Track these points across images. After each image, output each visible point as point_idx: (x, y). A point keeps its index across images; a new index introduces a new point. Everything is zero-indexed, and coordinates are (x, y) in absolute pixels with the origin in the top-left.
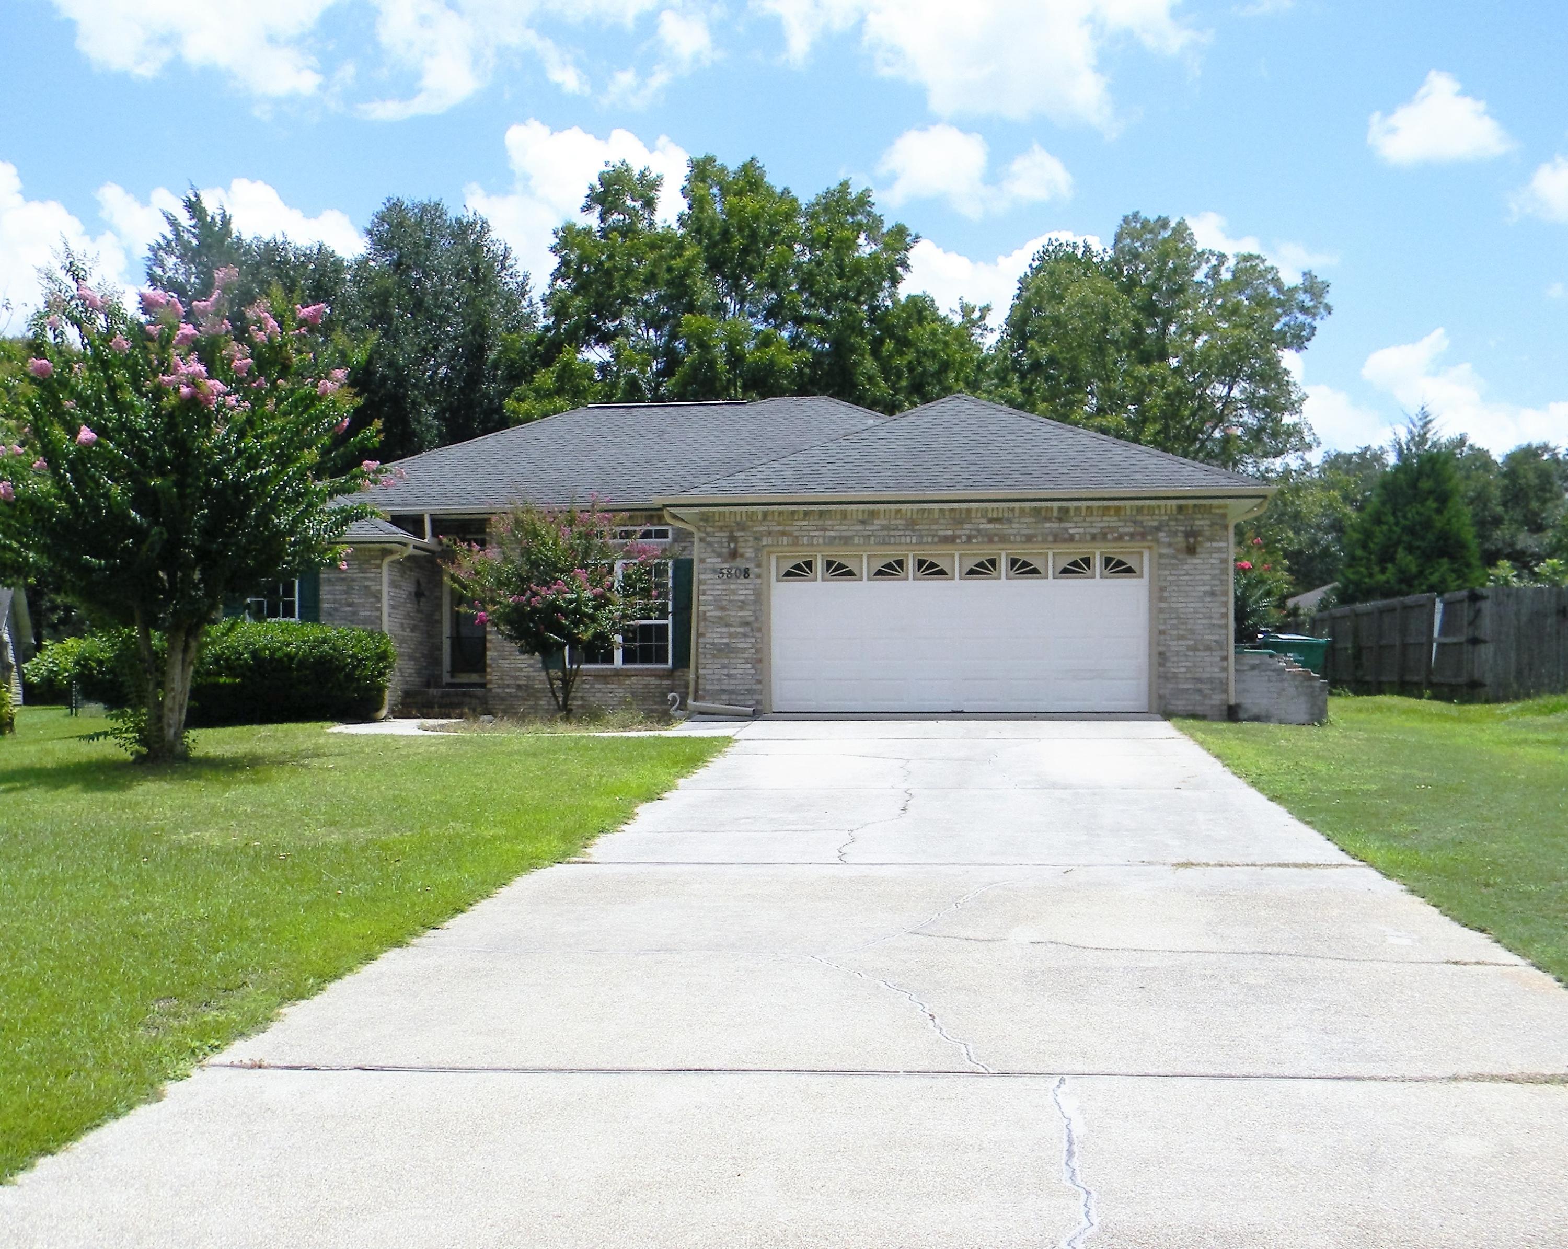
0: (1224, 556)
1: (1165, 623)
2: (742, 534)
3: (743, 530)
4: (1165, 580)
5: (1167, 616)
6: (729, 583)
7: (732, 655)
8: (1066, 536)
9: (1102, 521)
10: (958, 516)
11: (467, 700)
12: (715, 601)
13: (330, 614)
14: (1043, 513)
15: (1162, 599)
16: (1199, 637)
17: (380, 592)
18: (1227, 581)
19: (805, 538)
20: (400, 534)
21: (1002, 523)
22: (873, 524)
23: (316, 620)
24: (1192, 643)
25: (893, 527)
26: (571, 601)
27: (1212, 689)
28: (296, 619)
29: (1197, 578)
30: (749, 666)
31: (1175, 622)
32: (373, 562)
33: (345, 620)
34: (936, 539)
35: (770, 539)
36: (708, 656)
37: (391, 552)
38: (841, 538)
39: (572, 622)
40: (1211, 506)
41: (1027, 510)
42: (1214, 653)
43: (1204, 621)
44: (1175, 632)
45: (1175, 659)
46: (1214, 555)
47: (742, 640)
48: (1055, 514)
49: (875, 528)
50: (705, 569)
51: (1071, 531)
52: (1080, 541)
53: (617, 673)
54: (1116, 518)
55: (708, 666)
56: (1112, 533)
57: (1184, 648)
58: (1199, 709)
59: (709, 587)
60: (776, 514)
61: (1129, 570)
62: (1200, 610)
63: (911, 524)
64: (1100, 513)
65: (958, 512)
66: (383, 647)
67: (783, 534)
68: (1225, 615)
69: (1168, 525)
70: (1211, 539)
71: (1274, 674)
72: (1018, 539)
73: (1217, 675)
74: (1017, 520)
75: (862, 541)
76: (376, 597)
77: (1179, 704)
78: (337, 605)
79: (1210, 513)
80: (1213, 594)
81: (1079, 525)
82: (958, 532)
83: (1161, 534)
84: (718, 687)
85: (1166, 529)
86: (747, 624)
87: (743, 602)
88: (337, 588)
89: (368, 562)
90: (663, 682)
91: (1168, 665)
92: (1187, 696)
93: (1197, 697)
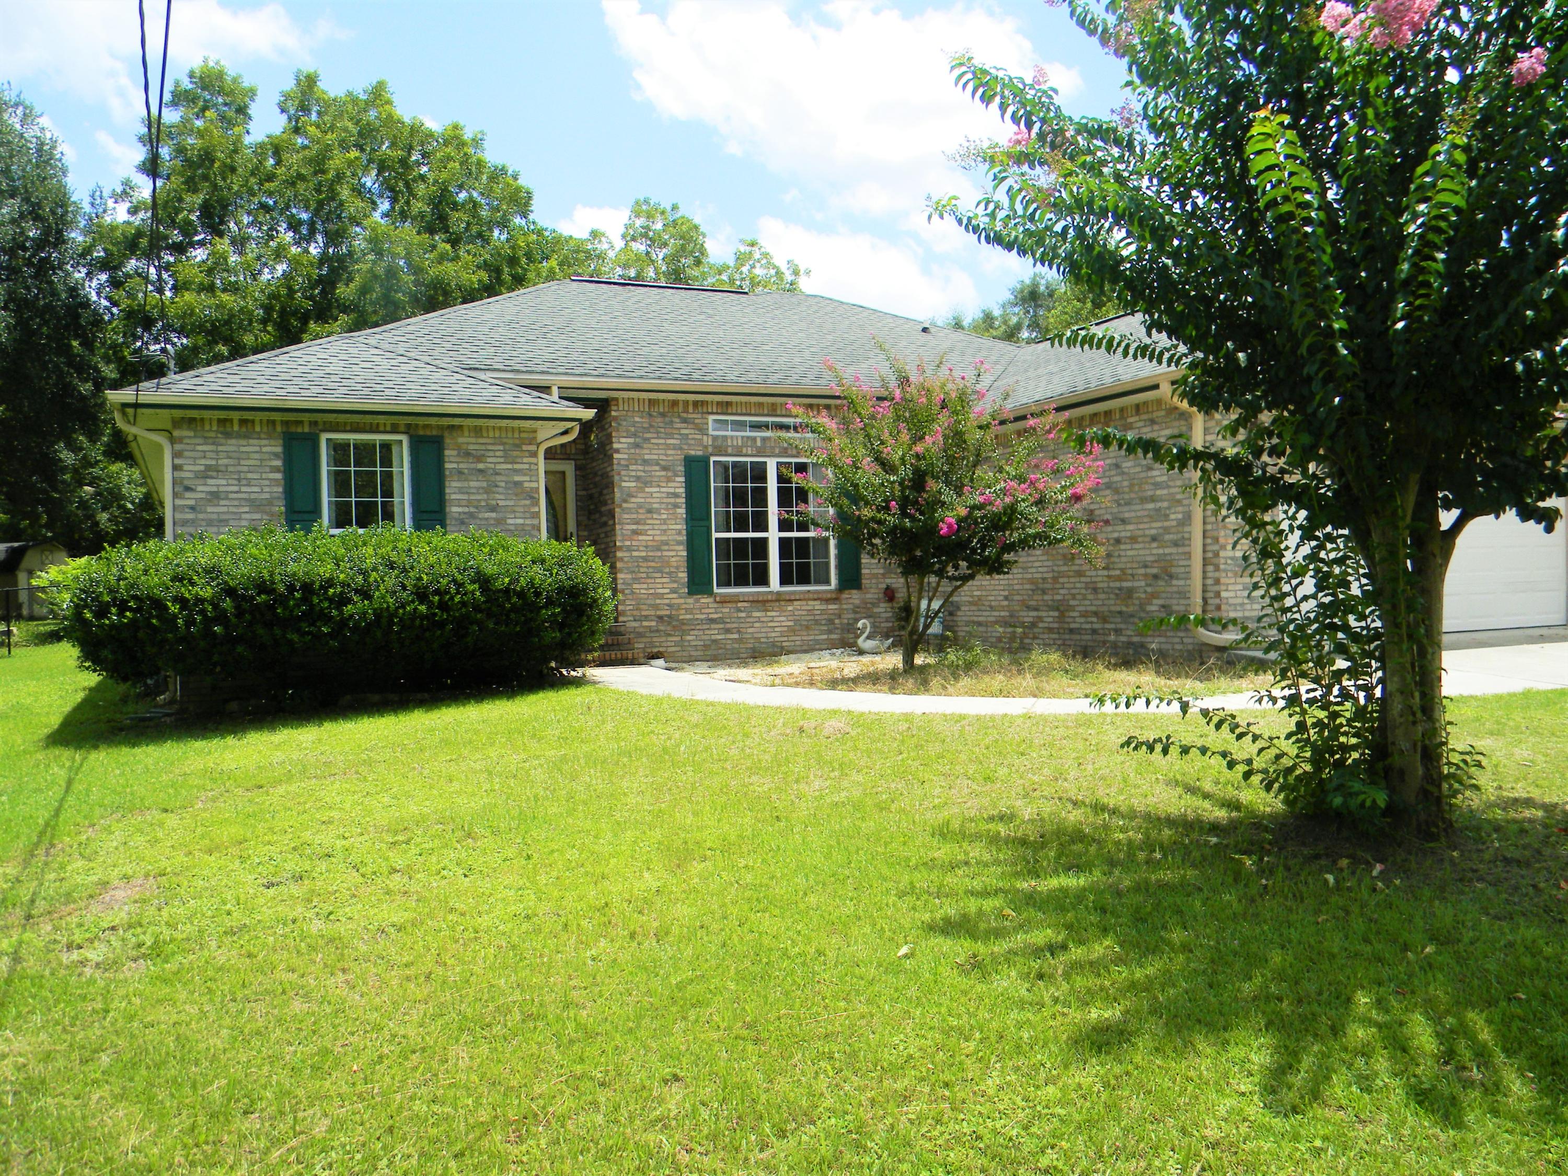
17: (537, 490)
32: (525, 448)
36: (1230, 574)
53: (779, 598)
55: (1230, 588)
76: (532, 498)
78: (472, 510)
88: (472, 484)
89: (517, 446)
90: (830, 607)
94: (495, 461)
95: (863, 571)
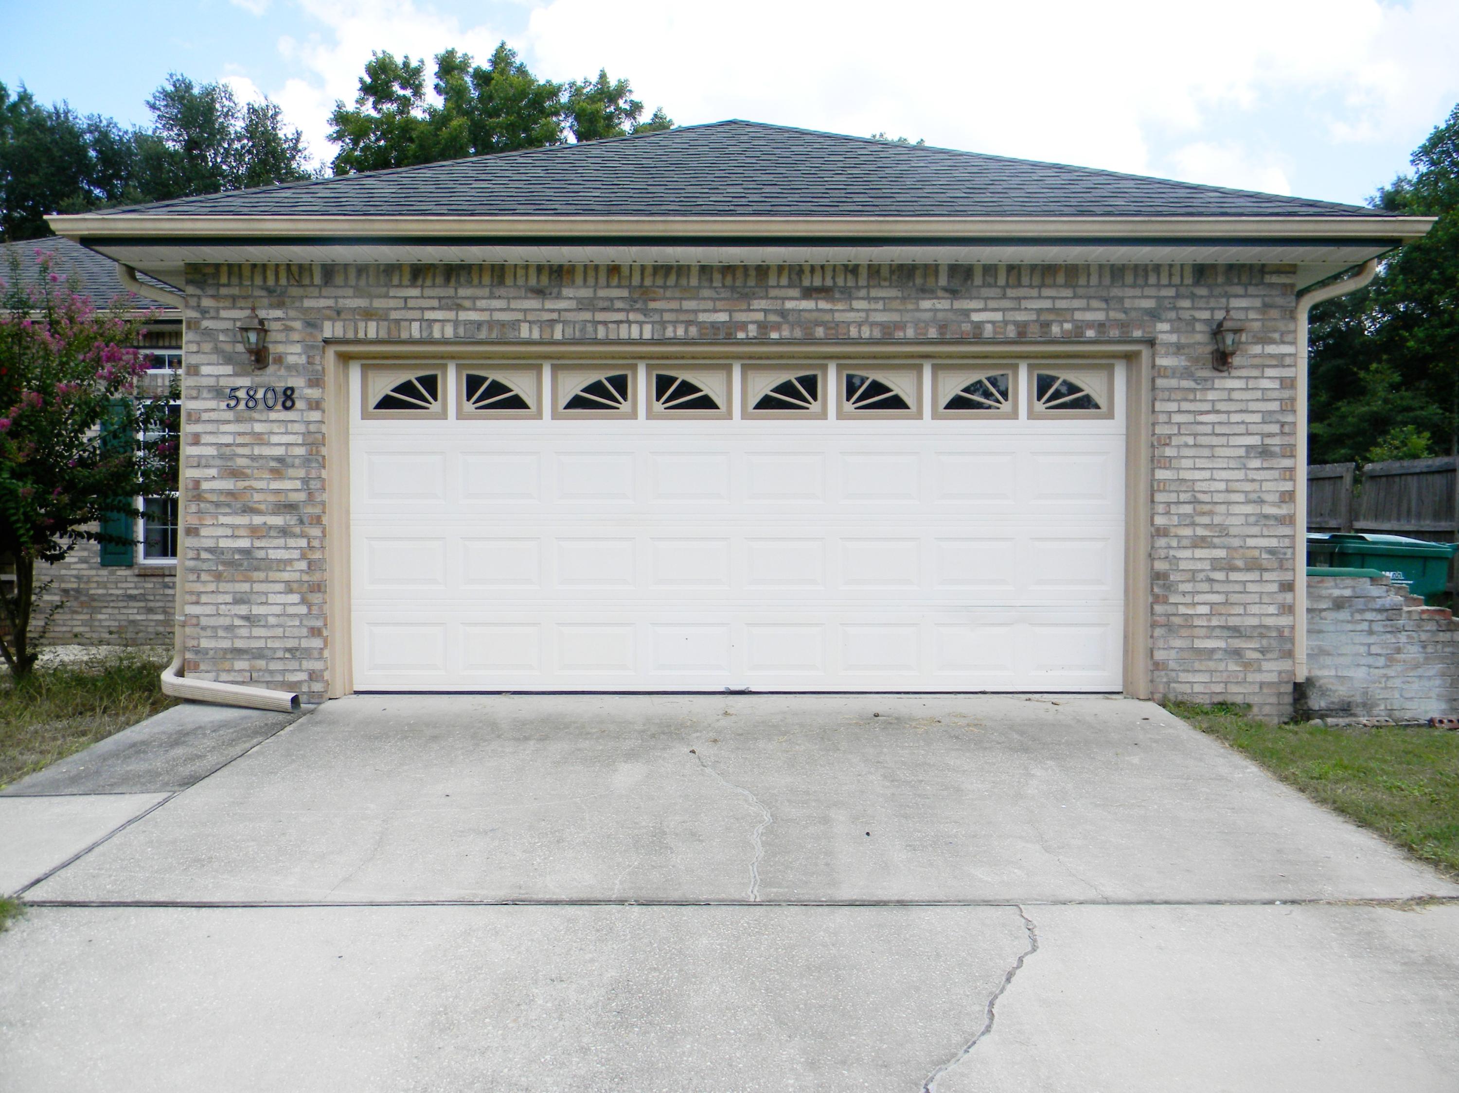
0: (1288, 372)
1: (1168, 513)
2: (278, 313)
3: (281, 304)
4: (1169, 423)
5: (1173, 497)
6: (252, 420)
7: (257, 575)
8: (966, 327)
9: (1040, 297)
10: (739, 283)
12: (221, 456)
15: (1159, 462)
16: (1236, 542)
18: (1294, 424)
19: (416, 326)
21: (831, 299)
22: (559, 297)
24: (1221, 553)
25: (602, 304)
27: (1262, 652)
29: (1235, 418)
30: (295, 598)
31: (1188, 509)
34: (693, 331)
35: (339, 325)
36: (204, 577)
38: (490, 324)
40: (1263, 269)
42: (1267, 576)
43: (1249, 509)
44: (1187, 532)
45: (1187, 587)
46: (1269, 372)
47: (281, 542)
48: (943, 276)
49: (565, 304)
50: (198, 388)
51: (976, 317)
52: (994, 340)
54: (1068, 292)
55: (204, 599)
56: (1061, 323)
57: (1206, 566)
58: (1237, 693)
59: (210, 427)
60: (353, 273)
61: (1088, 403)
62: (1239, 486)
64: (1037, 279)
65: (739, 274)
67: (368, 315)
68: (1288, 497)
69: (1175, 308)
70: (1265, 341)
71: (1379, 617)
72: (866, 332)
73: (1270, 621)
74: (863, 293)
77: (1196, 682)
79: (1261, 285)
80: (1264, 452)
81: (992, 304)
82: (740, 317)
83: (1164, 326)
84: (226, 644)
85: (1172, 315)
86: (291, 507)
87: (280, 460)
91: (1172, 600)
92: (1211, 665)
93: (1232, 667)
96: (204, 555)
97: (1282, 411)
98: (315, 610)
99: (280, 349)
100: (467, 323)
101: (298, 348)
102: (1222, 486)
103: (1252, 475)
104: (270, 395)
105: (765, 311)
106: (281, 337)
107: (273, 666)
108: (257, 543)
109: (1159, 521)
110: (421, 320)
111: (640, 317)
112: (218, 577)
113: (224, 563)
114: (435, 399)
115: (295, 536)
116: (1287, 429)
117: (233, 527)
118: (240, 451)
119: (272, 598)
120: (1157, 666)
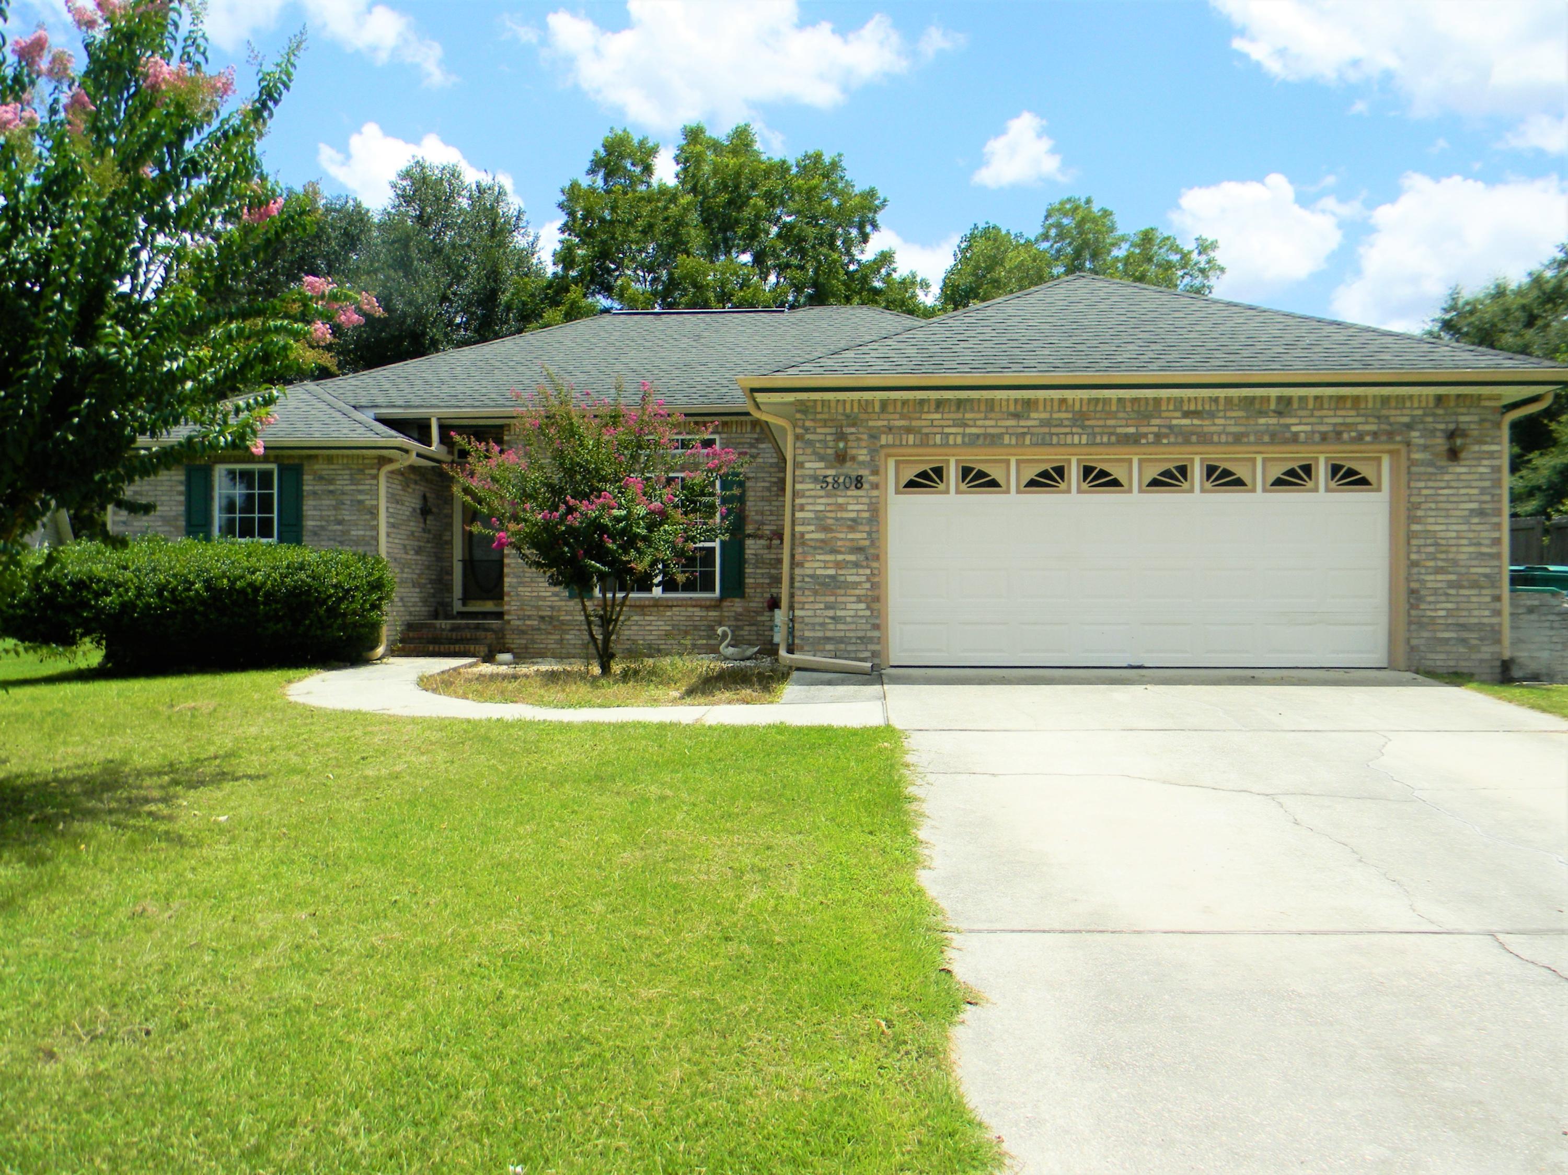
0: (1496, 463)
1: (1418, 552)
2: (853, 430)
3: (853, 425)
4: (1419, 495)
5: (1422, 542)
6: (836, 496)
7: (842, 592)
8: (1288, 435)
9: (1335, 415)
10: (1142, 409)
11: (481, 634)
12: (817, 518)
13: (315, 534)
14: (1257, 406)
15: (1412, 519)
16: (1463, 570)
17: (377, 507)
18: (1500, 495)
19: (938, 437)
20: (400, 440)
21: (1202, 418)
22: (1028, 418)
23: (298, 541)
24: (1453, 577)
25: (1055, 423)
26: (618, 520)
27: (1481, 640)
28: (273, 540)
29: (1463, 491)
30: (863, 606)
31: (1432, 549)
32: (367, 472)
33: (335, 540)
34: (1113, 439)
35: (890, 437)
36: (807, 593)
37: (390, 461)
38: (986, 435)
39: (620, 546)
40: (1480, 397)
41: (1236, 401)
42: (1484, 592)
43: (1471, 549)
44: (1431, 564)
45: (1432, 599)
46: (1485, 462)
47: (854, 571)
48: (1273, 406)
49: (1030, 423)
50: (803, 477)
51: (1294, 429)
52: (1305, 443)
53: (657, 604)
54: (1353, 413)
55: (807, 606)
56: (1349, 432)
57: (1444, 585)
58: (1464, 666)
59: (810, 500)
60: (899, 404)
61: (1364, 482)
62: (1465, 535)
63: (1080, 418)
64: (1333, 405)
65: (1143, 403)
66: (377, 574)
67: (909, 430)
68: (1497, 542)
69: (1423, 422)
70: (1481, 442)
71: (1557, 618)
72: (1223, 438)
73: (1486, 620)
74: (1221, 414)
75: (1013, 441)
76: (372, 513)
77: (1438, 659)
78: (324, 523)
79: (1478, 406)
80: (1481, 513)
81: (1304, 420)
82: (1144, 430)
83: (1415, 434)
84: (820, 634)
85: (1421, 426)
86: (859, 550)
87: (853, 520)
88: (324, 502)
89: (361, 471)
90: (710, 614)
91: (1422, 607)
92: (1447, 648)
93: (1462, 650)
94: (342, 483)
95: (747, 581)
96: (807, 579)
97: (1493, 487)
98: (875, 614)
99: (854, 452)
100: (970, 434)
101: (865, 451)
102: (1454, 535)
103: (1474, 527)
104: (847, 480)
105: (1159, 426)
106: (855, 444)
107: (850, 648)
108: (840, 572)
109: (1414, 557)
110: (942, 433)
111: (1080, 431)
112: (815, 593)
113: (819, 584)
114: (942, 481)
115: (862, 567)
116: (1496, 498)
117: (824, 561)
118: (829, 515)
119: (849, 606)
120: (1413, 649)
